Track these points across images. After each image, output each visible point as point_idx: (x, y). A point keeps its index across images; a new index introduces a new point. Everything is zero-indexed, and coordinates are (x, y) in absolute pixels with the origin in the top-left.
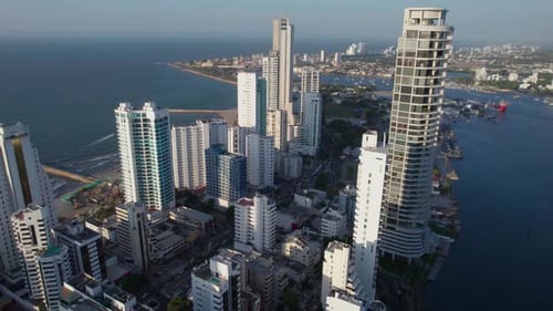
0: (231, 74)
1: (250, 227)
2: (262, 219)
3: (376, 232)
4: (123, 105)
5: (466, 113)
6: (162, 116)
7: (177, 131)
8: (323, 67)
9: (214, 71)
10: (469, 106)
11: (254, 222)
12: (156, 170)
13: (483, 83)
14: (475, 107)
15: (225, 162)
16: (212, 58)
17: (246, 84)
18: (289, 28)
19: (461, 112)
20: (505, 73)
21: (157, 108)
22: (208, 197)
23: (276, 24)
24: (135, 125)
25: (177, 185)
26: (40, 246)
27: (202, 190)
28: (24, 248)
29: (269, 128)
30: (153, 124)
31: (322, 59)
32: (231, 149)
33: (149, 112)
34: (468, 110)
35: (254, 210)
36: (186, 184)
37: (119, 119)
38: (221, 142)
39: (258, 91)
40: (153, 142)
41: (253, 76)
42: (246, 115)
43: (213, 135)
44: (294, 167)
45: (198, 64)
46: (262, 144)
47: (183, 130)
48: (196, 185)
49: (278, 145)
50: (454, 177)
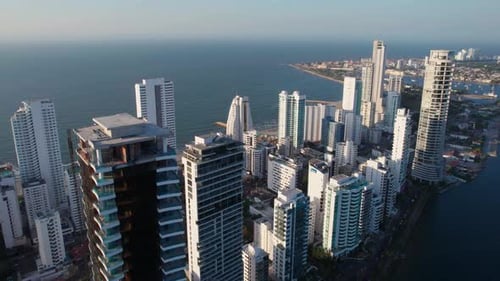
0: (341, 75)
1: (343, 157)
2: (350, 153)
3: (401, 154)
4: (283, 92)
6: (302, 99)
7: (308, 108)
9: (327, 72)
11: (345, 154)
12: (296, 126)
15: (333, 127)
16: (326, 61)
17: (349, 84)
18: (383, 47)
21: (300, 94)
22: (321, 145)
23: (376, 43)
25: (304, 139)
26: (253, 146)
27: (318, 142)
28: (246, 147)
29: (362, 113)
30: (297, 102)
32: (337, 119)
33: (296, 96)
35: (346, 148)
36: (309, 138)
37: (281, 99)
40: (297, 112)
41: (353, 80)
42: (348, 102)
43: (328, 110)
44: (376, 137)
45: (314, 66)
46: (355, 119)
47: (310, 107)
48: (315, 139)
49: (368, 124)
50: (493, 155)
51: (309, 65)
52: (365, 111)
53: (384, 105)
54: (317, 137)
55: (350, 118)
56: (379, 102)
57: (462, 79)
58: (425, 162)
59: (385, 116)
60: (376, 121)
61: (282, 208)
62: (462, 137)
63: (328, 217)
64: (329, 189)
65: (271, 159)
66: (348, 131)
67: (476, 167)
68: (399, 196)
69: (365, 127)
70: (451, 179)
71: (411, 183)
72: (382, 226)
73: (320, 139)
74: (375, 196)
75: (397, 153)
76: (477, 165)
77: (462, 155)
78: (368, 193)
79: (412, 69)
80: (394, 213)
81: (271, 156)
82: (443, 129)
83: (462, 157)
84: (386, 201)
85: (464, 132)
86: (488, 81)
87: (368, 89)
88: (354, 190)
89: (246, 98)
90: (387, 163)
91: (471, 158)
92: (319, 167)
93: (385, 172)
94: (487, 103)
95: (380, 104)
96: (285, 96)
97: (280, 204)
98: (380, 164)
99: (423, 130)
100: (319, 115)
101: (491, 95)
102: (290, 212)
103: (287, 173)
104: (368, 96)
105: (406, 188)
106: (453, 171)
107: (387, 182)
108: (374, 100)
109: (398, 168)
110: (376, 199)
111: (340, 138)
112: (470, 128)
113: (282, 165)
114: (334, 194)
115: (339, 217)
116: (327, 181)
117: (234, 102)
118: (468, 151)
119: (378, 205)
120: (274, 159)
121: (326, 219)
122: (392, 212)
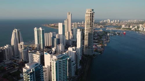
4: (36, 28)
5: (115, 34)
6: (43, 30)
7: (46, 34)
8: (83, 25)
9: (54, 26)
10: (116, 33)
12: (42, 40)
13: (123, 28)
14: (118, 33)
15: (55, 40)
17: (60, 25)
18: (70, 14)
19: (114, 34)
20: (129, 26)
23: (68, 13)
24: (38, 31)
25: (45, 45)
26: (23, 49)
27: (51, 46)
28: (20, 49)
30: (41, 31)
31: (83, 24)
32: (57, 37)
33: (41, 29)
34: (116, 34)
35: (60, 46)
36: (47, 45)
37: (35, 31)
38: (55, 36)
39: (63, 27)
40: (41, 35)
42: (60, 32)
43: (53, 34)
44: (71, 43)
45: (50, 25)
46: (63, 37)
47: (47, 34)
48: (49, 45)
49: (68, 39)
50: (106, 45)
51: (48, 25)
52: (66, 34)
53: (72, 33)
54: (50, 44)
55: (61, 36)
58: (88, 48)
59: (73, 36)
60: (70, 38)
62: (96, 41)
63: (53, 73)
64: (53, 60)
66: (61, 41)
67: (102, 49)
68: (81, 61)
70: (96, 53)
71: (84, 56)
72: (76, 73)
73: (51, 45)
74: (72, 61)
76: (102, 48)
77: (98, 46)
78: (70, 60)
80: (80, 67)
82: (92, 36)
83: (98, 47)
84: (76, 63)
86: (99, 27)
87: (67, 28)
88: (64, 59)
89: (19, 30)
90: (75, 49)
91: (100, 47)
93: (75, 52)
94: (100, 32)
95: (71, 33)
96: (36, 29)
98: (73, 49)
99: (86, 37)
100: (50, 36)
101: (101, 30)
104: (67, 30)
105: (82, 58)
106: (96, 51)
107: (76, 55)
108: (69, 31)
109: (80, 51)
110: (73, 63)
112: (98, 38)
113: (34, 54)
114: (55, 62)
115: (58, 73)
116: (52, 57)
117: (14, 31)
118: (99, 45)
119: (74, 65)
120: (30, 52)
121: (52, 74)
122: (79, 67)
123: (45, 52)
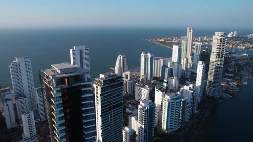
0: (171, 44)
1: (172, 85)
4: (143, 53)
6: (152, 56)
9: (164, 43)
11: (173, 83)
12: (149, 69)
15: (167, 70)
16: (164, 38)
17: (175, 49)
18: (192, 31)
21: (151, 54)
22: (161, 79)
23: (188, 29)
24: (145, 58)
25: (153, 76)
26: (128, 79)
28: (125, 80)
30: (150, 58)
32: (169, 66)
33: (149, 55)
35: (174, 80)
36: (155, 76)
37: (142, 56)
38: (166, 64)
40: (149, 62)
41: (177, 47)
42: (174, 58)
43: (164, 62)
44: (188, 75)
45: (158, 40)
46: (178, 66)
47: (156, 60)
48: (158, 76)
50: (246, 84)
51: (156, 40)
52: (183, 62)
53: (192, 59)
54: (159, 75)
55: (175, 66)
56: (190, 58)
57: (231, 46)
58: (212, 87)
59: (193, 65)
60: (188, 67)
61: (142, 109)
62: (231, 75)
63: (165, 114)
64: (165, 100)
65: (137, 86)
66: (175, 72)
67: (237, 90)
68: (199, 104)
69: (183, 70)
70: (225, 95)
71: (205, 98)
72: (191, 118)
73: (161, 76)
74: (188, 103)
75: (199, 83)
76: (238, 88)
77: (231, 83)
78: (184, 102)
79: (206, 41)
81: (137, 84)
82: (221, 71)
83: (231, 85)
84: (193, 106)
85: (232, 73)
86: (244, 48)
87: (185, 52)
88: (177, 101)
89: (125, 56)
90: (193, 87)
91: (235, 85)
92: (160, 90)
93: (192, 92)
94: (243, 58)
96: (144, 55)
97: (141, 107)
98: (190, 88)
99: (211, 72)
100: (160, 63)
101: (245, 54)
102: (146, 111)
103: (145, 92)
104: (184, 55)
105: (202, 101)
106: (226, 92)
107: (193, 97)
108: (187, 57)
109: (199, 90)
110: (188, 105)
111: (171, 75)
112: (235, 71)
113: (142, 89)
114: (168, 102)
115: (170, 114)
116: (164, 96)
117: (119, 57)
118: (234, 82)
119: (189, 107)
120: (138, 86)
121: (163, 115)
122: (196, 111)
123: (156, 89)
